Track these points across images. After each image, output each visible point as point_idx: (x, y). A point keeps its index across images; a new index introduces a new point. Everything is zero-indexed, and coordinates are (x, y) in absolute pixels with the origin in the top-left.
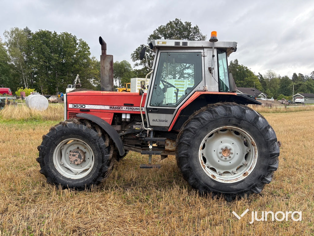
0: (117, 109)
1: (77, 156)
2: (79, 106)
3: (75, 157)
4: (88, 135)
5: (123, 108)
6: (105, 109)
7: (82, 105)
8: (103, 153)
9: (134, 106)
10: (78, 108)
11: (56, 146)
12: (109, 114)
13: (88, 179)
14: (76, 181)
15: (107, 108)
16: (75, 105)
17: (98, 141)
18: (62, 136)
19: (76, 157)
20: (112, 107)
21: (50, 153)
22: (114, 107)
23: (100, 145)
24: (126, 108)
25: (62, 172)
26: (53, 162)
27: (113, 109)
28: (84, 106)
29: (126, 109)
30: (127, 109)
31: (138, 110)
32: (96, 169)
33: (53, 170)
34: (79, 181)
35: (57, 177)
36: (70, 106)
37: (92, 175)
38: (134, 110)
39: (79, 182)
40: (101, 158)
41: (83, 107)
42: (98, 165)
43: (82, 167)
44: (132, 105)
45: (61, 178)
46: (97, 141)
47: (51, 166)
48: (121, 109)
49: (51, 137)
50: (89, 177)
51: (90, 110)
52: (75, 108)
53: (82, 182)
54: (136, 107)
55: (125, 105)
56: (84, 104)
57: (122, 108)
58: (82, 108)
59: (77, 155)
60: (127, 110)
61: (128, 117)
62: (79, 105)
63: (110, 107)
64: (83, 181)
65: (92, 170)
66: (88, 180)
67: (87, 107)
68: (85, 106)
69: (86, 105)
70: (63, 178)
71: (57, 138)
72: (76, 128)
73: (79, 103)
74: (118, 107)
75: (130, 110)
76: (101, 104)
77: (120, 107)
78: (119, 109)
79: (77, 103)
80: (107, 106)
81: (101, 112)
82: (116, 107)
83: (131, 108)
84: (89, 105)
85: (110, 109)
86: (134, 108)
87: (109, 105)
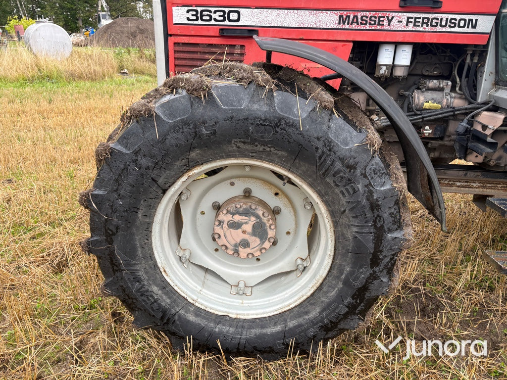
0: (368, 27)
1: (248, 228)
2: (214, 16)
3: (240, 231)
4: (320, 144)
5: (394, 22)
6: (318, 26)
7: (227, 10)
8: (382, 226)
9: (442, 9)
10: (213, 22)
11: (164, 191)
12: (334, 49)
13: (300, 320)
14: (250, 328)
15: (328, 20)
16: (199, 9)
17: (365, 176)
18: (191, 148)
19: (244, 232)
20: (349, 17)
21: (138, 223)
22: (356, 17)
23: (371, 193)
24: (404, 22)
25: (193, 291)
26: (152, 257)
27: (354, 26)
28: (234, 16)
29: (408, 22)
30: (411, 25)
31: (456, 29)
32: (340, 285)
33: (155, 289)
34: (262, 327)
35: (173, 311)
36: (180, 15)
37: (318, 310)
38: (439, 29)
39: (264, 331)
40: (371, 246)
41: (230, 20)
42: (351, 273)
43: (259, 264)
44: (434, 6)
45: (191, 318)
46: (358, 172)
47: (146, 273)
48: (386, 23)
49: (136, 153)
50: (307, 313)
51: (256, 31)
52: (200, 22)
53: (278, 333)
54: (450, 16)
55: (405, 5)
56: (237, 6)
57: (390, 21)
58: (227, 23)
59: (246, 223)
60: (411, 27)
61: (405, 57)
62: (213, 9)
63: (341, 17)
64: (279, 328)
65: (320, 288)
66: (300, 326)
67: (249, 18)
68: (239, 13)
69: (242, 11)
70: (197, 315)
71: (169, 160)
72: (260, 108)
73: (215, 3)
74: (376, 18)
75: (421, 29)
76: (302, 6)
77: (384, 17)
78: (379, 24)
79: (206, 3)
80: (329, 12)
81: (301, 37)
82: (364, 18)
83: (428, 19)
84: (256, 10)
85: (339, 27)
86: (442, 19)
87: (336, 7)
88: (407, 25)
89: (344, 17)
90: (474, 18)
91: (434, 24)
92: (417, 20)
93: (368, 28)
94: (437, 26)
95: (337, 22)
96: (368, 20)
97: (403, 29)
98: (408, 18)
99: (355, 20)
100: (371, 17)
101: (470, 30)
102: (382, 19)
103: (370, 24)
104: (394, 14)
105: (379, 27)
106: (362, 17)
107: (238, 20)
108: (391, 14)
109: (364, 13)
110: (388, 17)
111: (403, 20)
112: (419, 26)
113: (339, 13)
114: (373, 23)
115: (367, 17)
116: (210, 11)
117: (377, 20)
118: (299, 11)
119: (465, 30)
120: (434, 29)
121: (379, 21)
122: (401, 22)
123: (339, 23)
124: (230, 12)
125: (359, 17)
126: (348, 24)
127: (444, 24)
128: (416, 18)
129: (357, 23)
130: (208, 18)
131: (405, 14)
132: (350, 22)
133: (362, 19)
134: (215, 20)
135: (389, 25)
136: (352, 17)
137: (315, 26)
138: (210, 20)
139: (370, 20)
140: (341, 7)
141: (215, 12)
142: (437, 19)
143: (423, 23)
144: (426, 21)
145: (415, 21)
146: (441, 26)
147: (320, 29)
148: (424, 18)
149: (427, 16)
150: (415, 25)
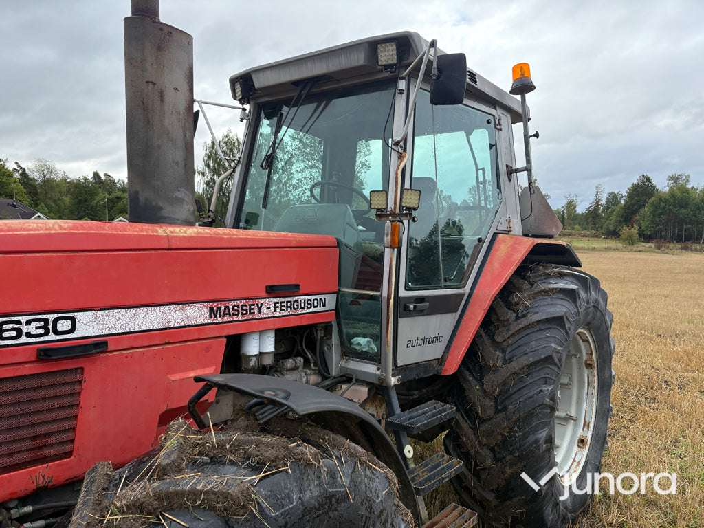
0: (240, 317)
2: (25, 329)
5: (264, 309)
6: (186, 323)
7: (51, 317)
9: (301, 292)
10: (24, 339)
12: (207, 349)
15: (197, 314)
20: (219, 308)
22: (227, 307)
24: (272, 306)
27: (226, 318)
28: (64, 325)
29: (275, 307)
30: (278, 310)
31: (313, 310)
38: (300, 311)
41: (56, 332)
44: (293, 290)
48: (256, 311)
51: (105, 344)
54: (307, 298)
55: (272, 291)
56: (69, 311)
57: (260, 308)
58: (52, 337)
60: (278, 314)
62: (24, 319)
63: (211, 309)
67: (89, 325)
68: (73, 320)
69: (78, 315)
73: (29, 308)
74: (246, 306)
75: (287, 313)
76: (166, 301)
77: (254, 305)
78: (250, 313)
79: (11, 309)
80: (197, 305)
81: (167, 341)
82: (236, 308)
83: (290, 302)
84: (102, 312)
85: (210, 321)
86: (301, 301)
87: (206, 298)
88: (275, 311)
89: (215, 309)
90: (323, 297)
91: (296, 307)
92: (283, 304)
93: (240, 319)
94: (298, 308)
95: (208, 315)
96: (239, 309)
97: (272, 315)
98: (275, 303)
99: (227, 312)
100: (242, 306)
101: (322, 309)
102: (252, 307)
103: (242, 314)
104: (262, 301)
105: (251, 316)
106: (233, 307)
107: (73, 330)
108: (260, 301)
109: (235, 303)
110: (257, 305)
111: (271, 306)
112: (284, 310)
113: (209, 305)
114: (245, 312)
115: (238, 307)
116: (19, 323)
117: (248, 308)
118: (162, 308)
119: (318, 309)
120: (297, 312)
121: (250, 309)
122: (269, 308)
123: (210, 317)
124: (56, 321)
125: (231, 307)
126: (220, 317)
127: (303, 306)
128: (281, 303)
129: (229, 314)
130: (14, 334)
131: (272, 300)
132: (222, 314)
133: (233, 310)
134: (29, 335)
135: (260, 312)
136: (223, 308)
137: (183, 324)
138: (19, 336)
139: (242, 309)
140: (211, 297)
141: (28, 323)
142: (298, 301)
143: (287, 307)
144: (289, 304)
145: (281, 306)
146: (301, 308)
147: (189, 326)
148: (287, 302)
149: (289, 299)
150: (281, 310)
